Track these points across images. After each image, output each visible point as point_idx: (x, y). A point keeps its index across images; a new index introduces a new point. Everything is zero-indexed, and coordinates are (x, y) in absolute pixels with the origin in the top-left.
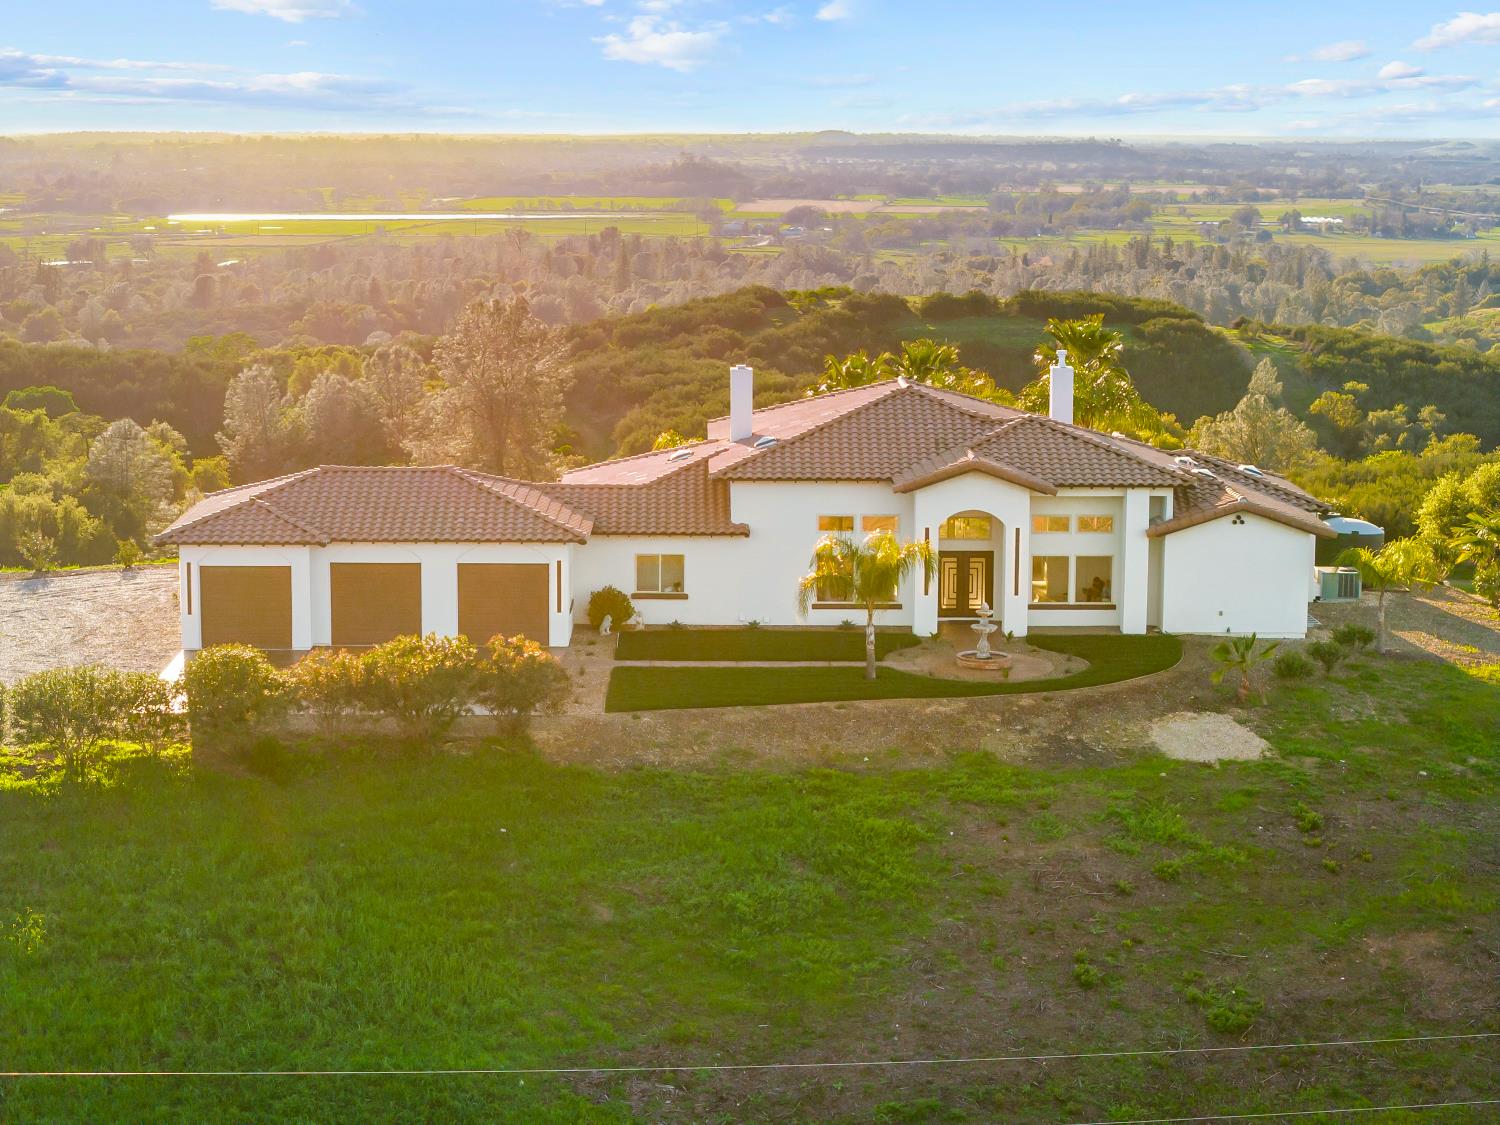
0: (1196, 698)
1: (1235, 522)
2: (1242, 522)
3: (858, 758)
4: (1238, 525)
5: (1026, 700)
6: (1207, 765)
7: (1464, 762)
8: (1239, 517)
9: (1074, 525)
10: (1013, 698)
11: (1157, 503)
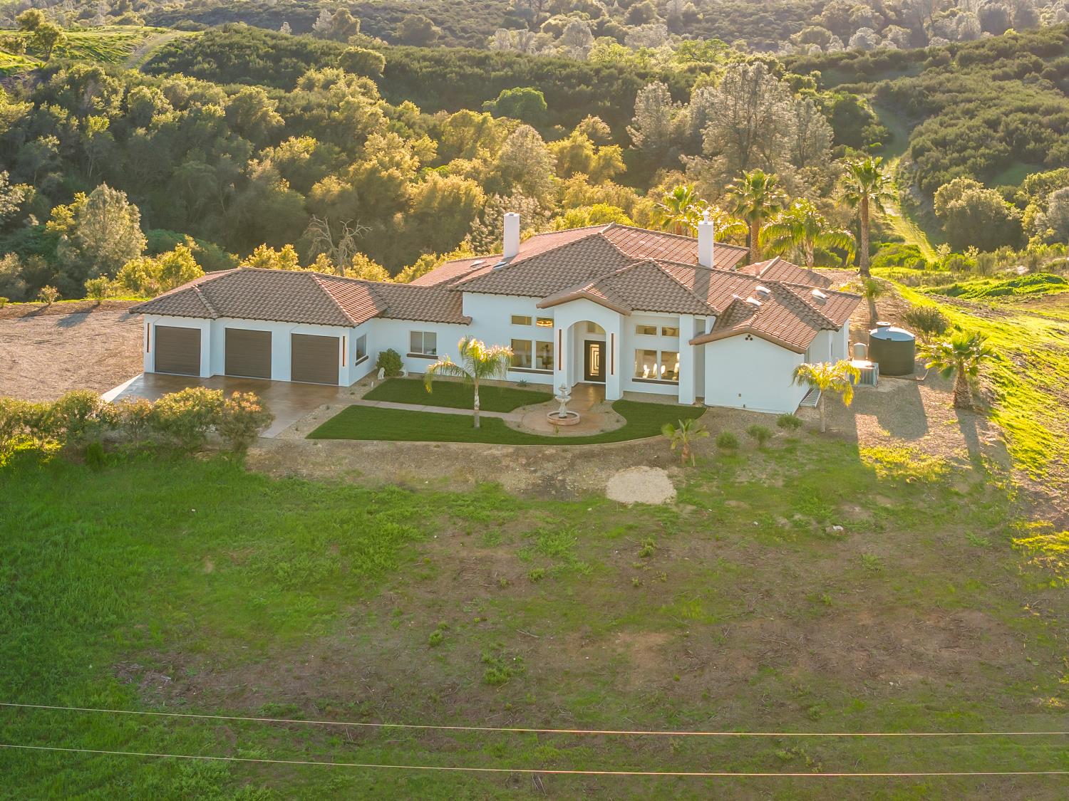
0: (658, 457)
1: (747, 339)
2: (751, 339)
3: (422, 481)
4: (749, 340)
5: (550, 450)
6: (623, 505)
7: (790, 517)
8: (749, 336)
9: (659, 331)
10: (544, 447)
11: (700, 324)
